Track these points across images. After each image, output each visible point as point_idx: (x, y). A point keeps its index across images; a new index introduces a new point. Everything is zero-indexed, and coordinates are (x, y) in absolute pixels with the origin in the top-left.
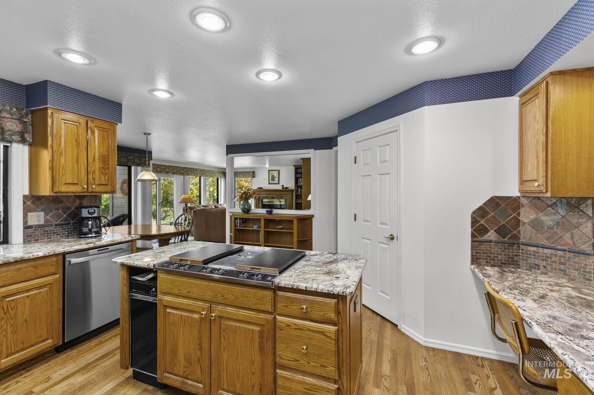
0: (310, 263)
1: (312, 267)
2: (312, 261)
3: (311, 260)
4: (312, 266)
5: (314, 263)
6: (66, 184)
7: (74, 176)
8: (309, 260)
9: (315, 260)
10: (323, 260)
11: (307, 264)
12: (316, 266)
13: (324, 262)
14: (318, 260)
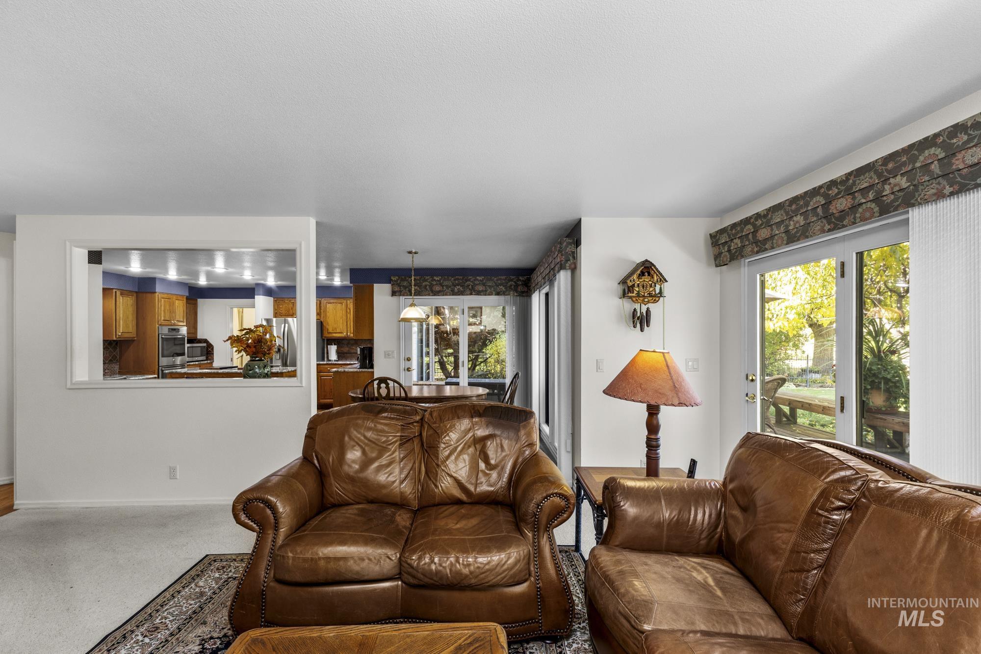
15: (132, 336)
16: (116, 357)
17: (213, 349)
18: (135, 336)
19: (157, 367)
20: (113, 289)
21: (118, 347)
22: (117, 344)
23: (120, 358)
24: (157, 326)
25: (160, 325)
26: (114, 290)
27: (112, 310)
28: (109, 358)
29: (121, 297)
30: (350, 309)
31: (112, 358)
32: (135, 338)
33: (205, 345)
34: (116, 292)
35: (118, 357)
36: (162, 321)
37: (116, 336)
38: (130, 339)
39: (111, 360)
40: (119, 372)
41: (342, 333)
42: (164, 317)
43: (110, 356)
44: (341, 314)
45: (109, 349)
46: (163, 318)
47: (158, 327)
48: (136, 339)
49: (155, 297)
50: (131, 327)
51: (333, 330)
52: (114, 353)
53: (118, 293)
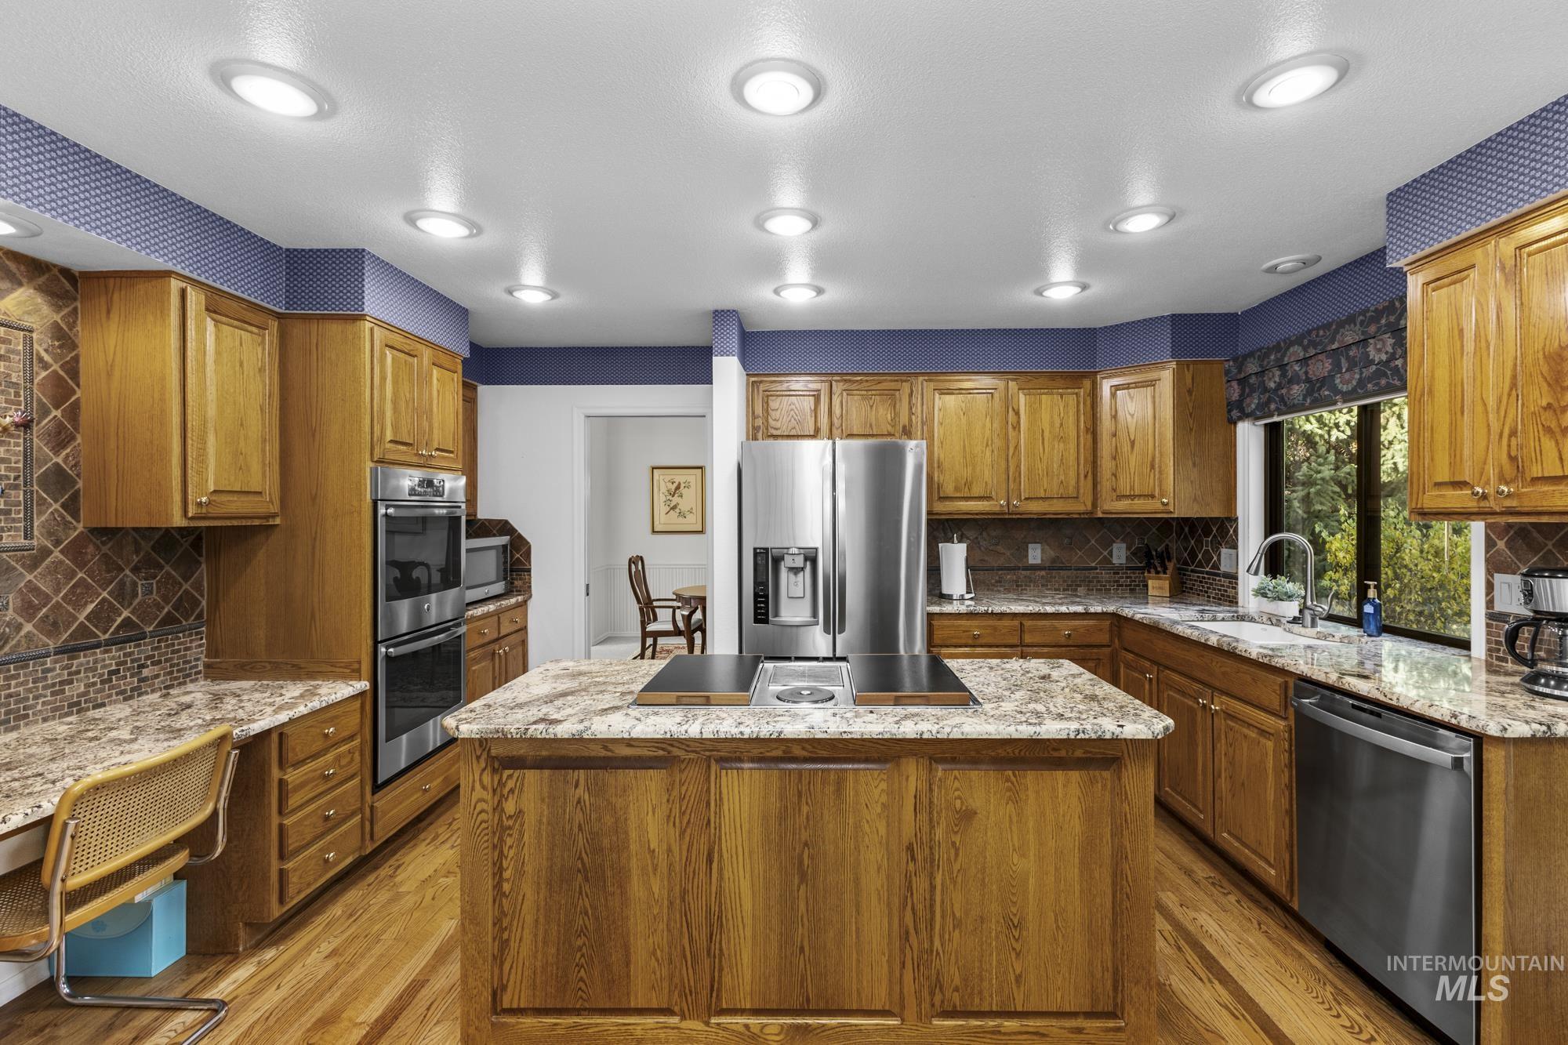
0: (620, 689)
1: (613, 680)
2: (615, 692)
3: (618, 694)
4: (613, 684)
5: (610, 688)
6: (1438, 485)
7: (1455, 456)
8: (623, 694)
9: (607, 696)
10: (585, 698)
11: (626, 686)
12: (605, 683)
13: (584, 693)
14: (600, 696)
15: (262, 510)
16: (197, 603)
17: (528, 554)
18: (275, 508)
19: (370, 642)
20: (167, 274)
21: (202, 559)
22: (197, 544)
23: (214, 605)
24: (369, 465)
25: (380, 461)
26: (175, 285)
27: (163, 379)
28: (160, 608)
29: (210, 325)
30: (1017, 413)
31: (176, 608)
32: (274, 516)
33: (504, 540)
34: (183, 294)
35: (204, 603)
36: (389, 446)
37: (185, 511)
38: (257, 522)
39: (169, 620)
40: (207, 666)
41: (988, 498)
42: (396, 428)
43: (166, 600)
44: (988, 432)
45: (162, 568)
46: (389, 436)
47: (374, 472)
48: (278, 521)
49: (358, 337)
50: (255, 467)
51: (957, 489)
52: (186, 586)
53: (195, 298)
